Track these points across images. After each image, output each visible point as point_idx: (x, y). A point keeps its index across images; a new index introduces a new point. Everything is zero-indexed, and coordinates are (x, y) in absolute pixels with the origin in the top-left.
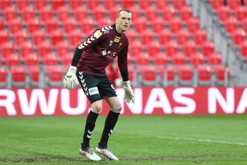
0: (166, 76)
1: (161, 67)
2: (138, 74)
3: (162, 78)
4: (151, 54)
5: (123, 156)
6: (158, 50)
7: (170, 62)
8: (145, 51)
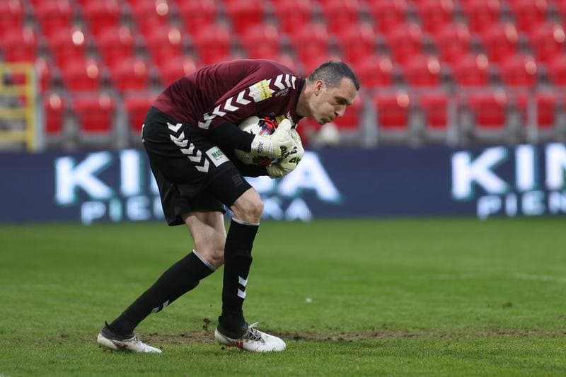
0: (533, 113)
1: (522, 91)
2: (461, 109)
3: (524, 119)
4: (494, 58)
5: (424, 325)
6: (512, 47)
7: (544, 78)
8: (478, 48)
